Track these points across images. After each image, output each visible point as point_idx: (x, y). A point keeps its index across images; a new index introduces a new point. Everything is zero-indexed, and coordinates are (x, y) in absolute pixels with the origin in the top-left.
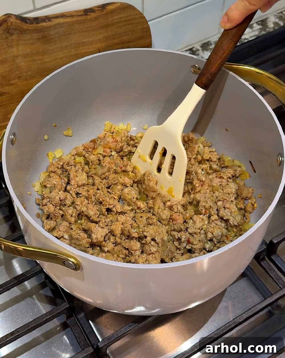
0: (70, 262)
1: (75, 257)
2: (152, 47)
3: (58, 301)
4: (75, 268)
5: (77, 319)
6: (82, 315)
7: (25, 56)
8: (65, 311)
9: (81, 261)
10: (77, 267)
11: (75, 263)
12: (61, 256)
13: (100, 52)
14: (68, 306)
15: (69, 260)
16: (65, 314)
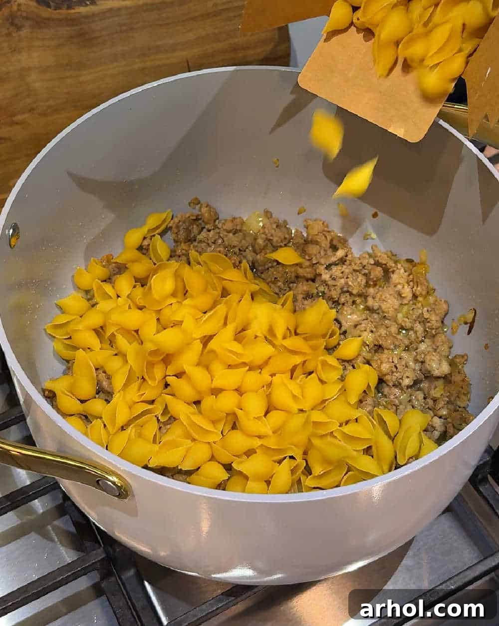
0: (109, 483)
1: (119, 473)
2: (291, 63)
3: (88, 544)
4: (118, 494)
5: (121, 579)
6: (131, 572)
7: (44, 70)
8: (98, 565)
9: (129, 480)
10: (122, 492)
11: (119, 485)
12: (92, 471)
13: (189, 71)
14: (104, 556)
15: (107, 478)
16: (98, 570)
